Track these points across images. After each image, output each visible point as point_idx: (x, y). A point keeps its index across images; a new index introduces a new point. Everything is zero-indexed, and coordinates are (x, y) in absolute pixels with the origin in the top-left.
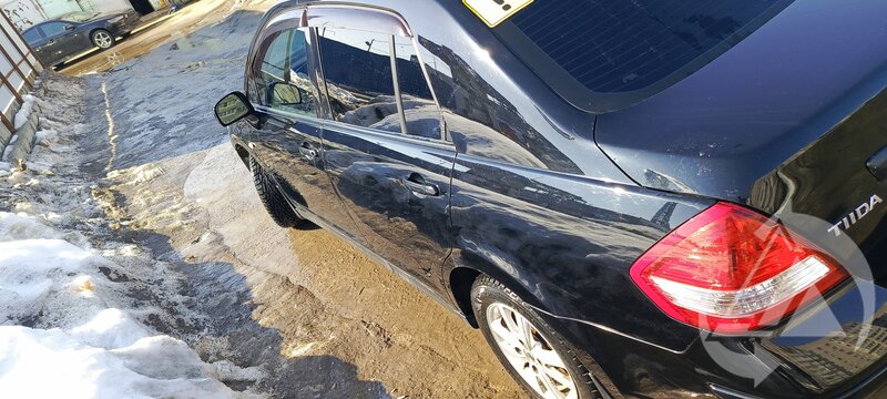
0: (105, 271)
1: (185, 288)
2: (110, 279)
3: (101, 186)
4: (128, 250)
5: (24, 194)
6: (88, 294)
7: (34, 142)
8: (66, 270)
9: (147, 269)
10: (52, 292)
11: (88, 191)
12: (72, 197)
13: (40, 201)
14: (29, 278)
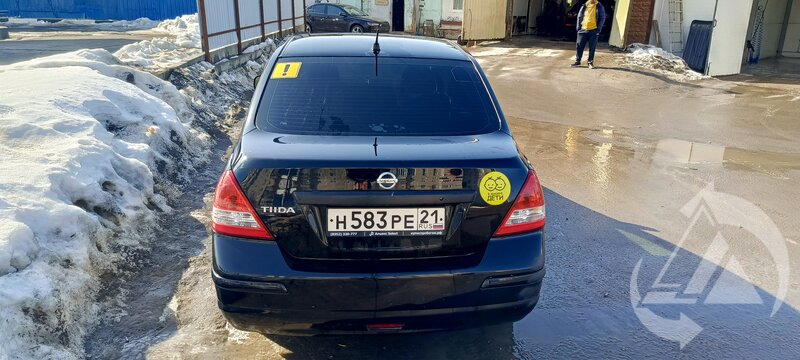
0: (173, 133)
1: (201, 168)
2: (171, 138)
3: (241, 104)
4: (203, 136)
5: (199, 84)
6: (148, 134)
7: (243, 65)
8: (155, 120)
9: (200, 149)
10: (137, 124)
11: (232, 102)
12: (221, 101)
13: (204, 92)
14: (136, 113)
